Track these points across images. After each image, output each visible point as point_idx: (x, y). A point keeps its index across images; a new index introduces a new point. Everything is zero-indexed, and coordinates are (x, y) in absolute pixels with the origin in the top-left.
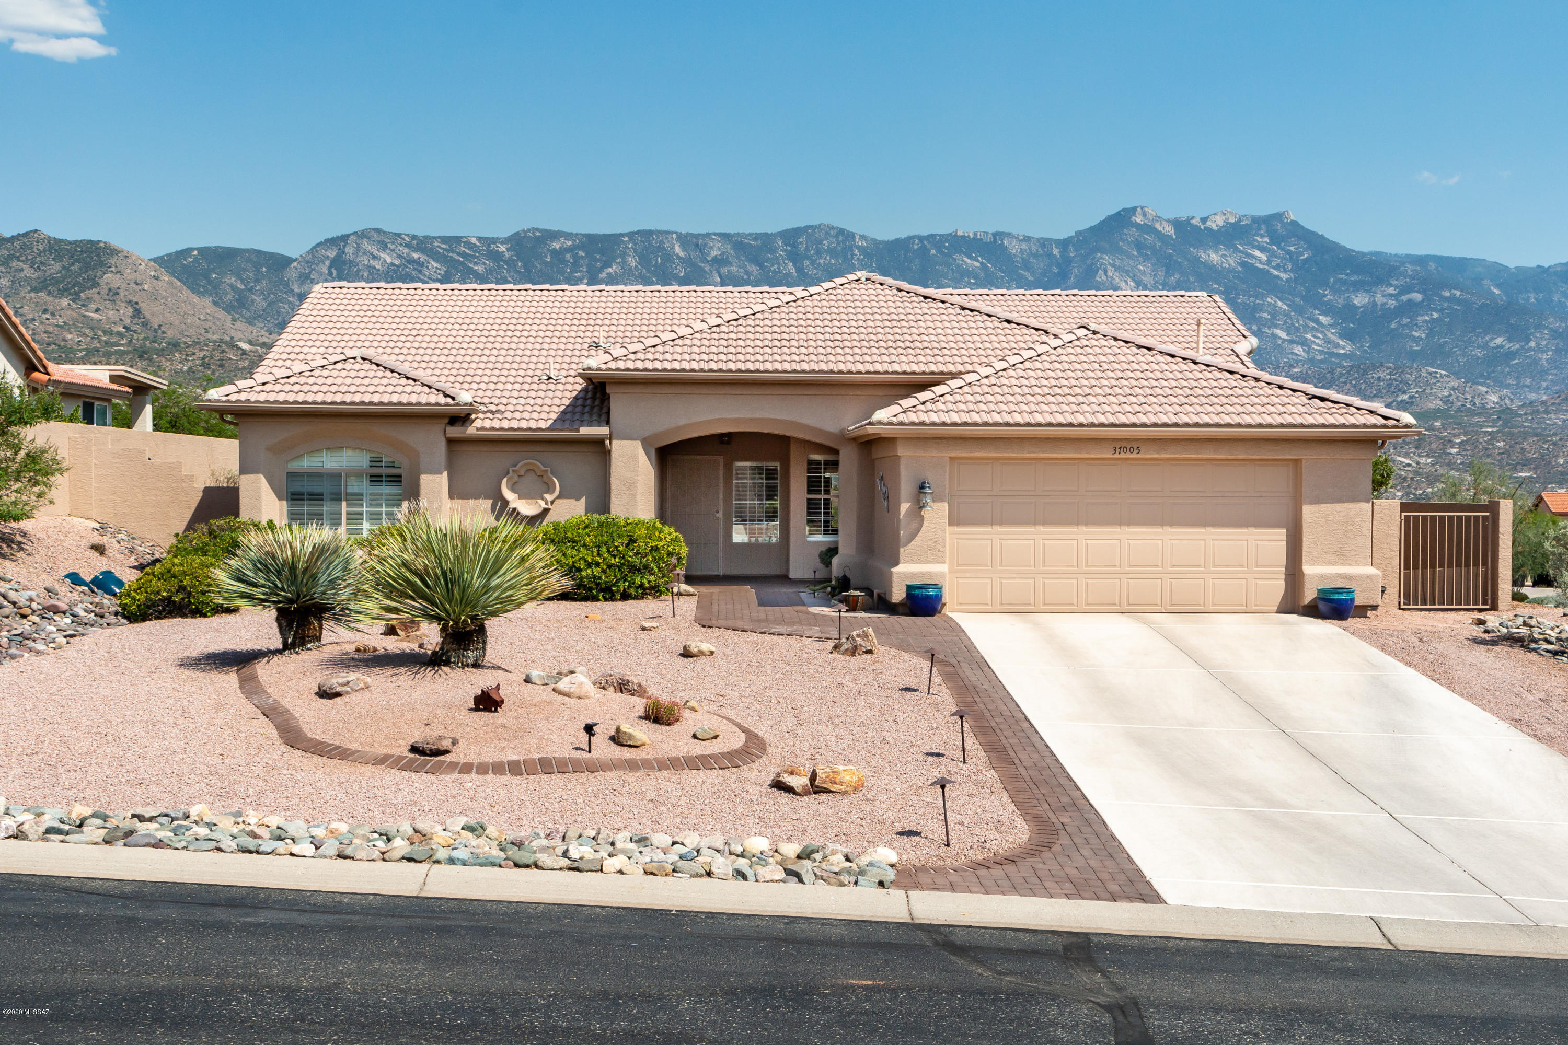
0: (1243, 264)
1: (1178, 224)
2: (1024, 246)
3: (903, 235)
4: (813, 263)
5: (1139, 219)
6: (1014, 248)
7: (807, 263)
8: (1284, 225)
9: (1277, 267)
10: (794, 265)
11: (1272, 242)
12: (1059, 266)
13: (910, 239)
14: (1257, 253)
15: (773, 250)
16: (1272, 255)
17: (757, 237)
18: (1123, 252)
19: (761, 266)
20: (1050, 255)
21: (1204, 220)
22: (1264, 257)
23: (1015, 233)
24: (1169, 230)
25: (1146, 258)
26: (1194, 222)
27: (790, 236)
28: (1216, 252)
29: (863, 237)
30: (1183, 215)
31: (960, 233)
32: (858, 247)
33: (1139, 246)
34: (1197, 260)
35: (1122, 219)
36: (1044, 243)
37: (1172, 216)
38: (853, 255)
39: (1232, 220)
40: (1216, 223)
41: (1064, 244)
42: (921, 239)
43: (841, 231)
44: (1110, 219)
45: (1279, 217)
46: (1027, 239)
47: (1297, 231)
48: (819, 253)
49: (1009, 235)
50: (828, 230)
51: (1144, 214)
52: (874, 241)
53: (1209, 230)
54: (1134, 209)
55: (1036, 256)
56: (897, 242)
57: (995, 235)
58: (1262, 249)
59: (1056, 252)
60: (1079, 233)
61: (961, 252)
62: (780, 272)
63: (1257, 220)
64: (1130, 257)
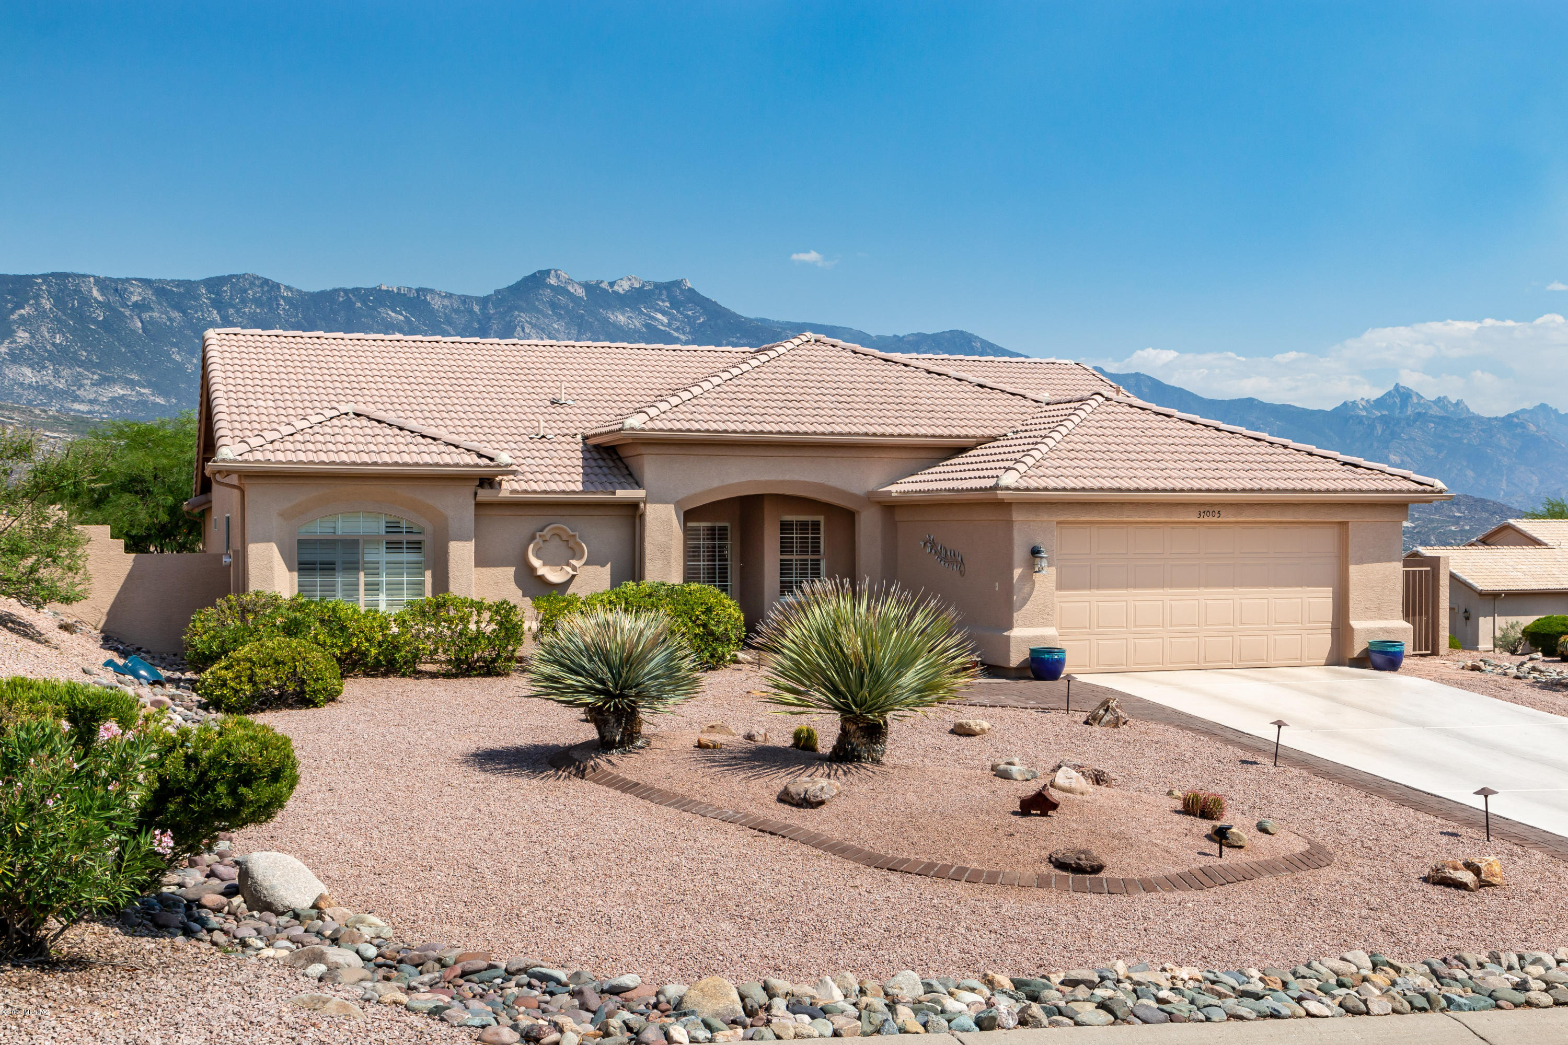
0: (647, 326)
1: (587, 286)
2: (446, 302)
3: (329, 288)
4: (238, 311)
5: (553, 281)
6: (436, 303)
7: (231, 311)
8: (682, 291)
9: (677, 330)
10: (219, 313)
11: (673, 306)
12: (479, 322)
13: (336, 291)
14: (659, 316)
15: (197, 298)
16: (672, 318)
17: (180, 283)
18: (539, 311)
19: (184, 312)
20: (471, 311)
21: (612, 284)
22: (666, 320)
23: (437, 289)
24: (580, 292)
25: (560, 317)
26: (604, 285)
27: (214, 284)
28: (623, 314)
29: (288, 288)
30: (593, 279)
31: (384, 288)
32: (284, 298)
33: (553, 305)
34: (607, 319)
35: (537, 280)
36: (465, 299)
37: (583, 279)
38: (278, 305)
39: (637, 285)
40: (623, 287)
41: (484, 301)
42: (346, 291)
43: (266, 282)
44: (526, 279)
45: (677, 284)
46: (449, 296)
47: (693, 297)
48: (244, 301)
49: (432, 291)
50: (253, 280)
51: (558, 277)
52: (299, 292)
53: (616, 293)
54: (548, 272)
55: (457, 311)
56: (322, 293)
57: (418, 290)
58: (664, 313)
59: (476, 308)
60: (498, 292)
61: (385, 306)
62: (204, 319)
63: (658, 286)
64: (545, 316)
